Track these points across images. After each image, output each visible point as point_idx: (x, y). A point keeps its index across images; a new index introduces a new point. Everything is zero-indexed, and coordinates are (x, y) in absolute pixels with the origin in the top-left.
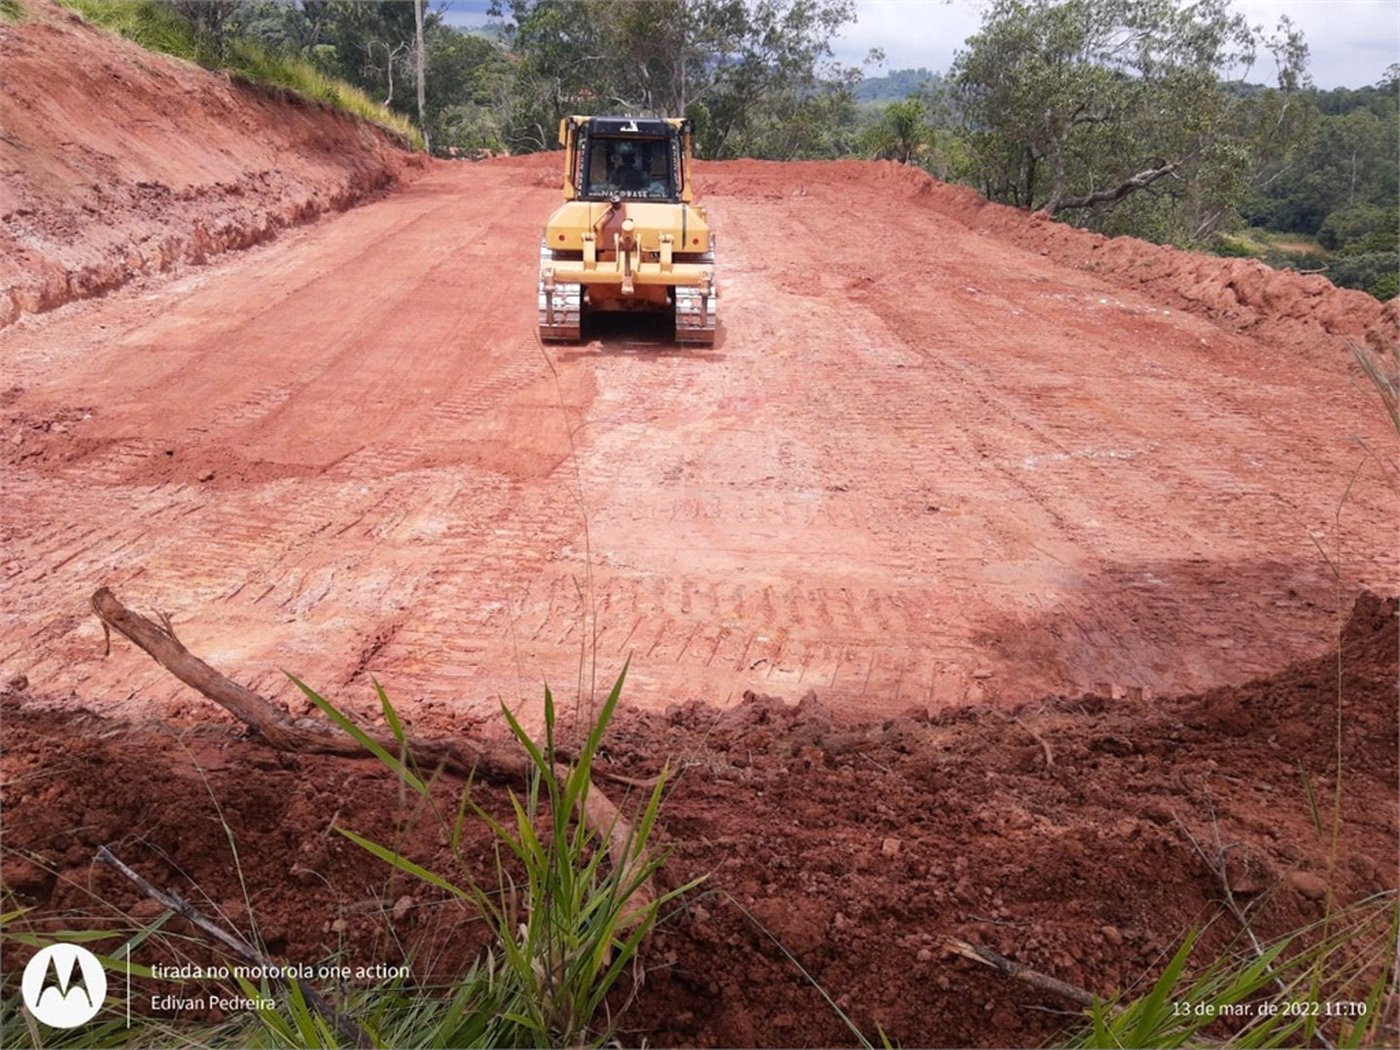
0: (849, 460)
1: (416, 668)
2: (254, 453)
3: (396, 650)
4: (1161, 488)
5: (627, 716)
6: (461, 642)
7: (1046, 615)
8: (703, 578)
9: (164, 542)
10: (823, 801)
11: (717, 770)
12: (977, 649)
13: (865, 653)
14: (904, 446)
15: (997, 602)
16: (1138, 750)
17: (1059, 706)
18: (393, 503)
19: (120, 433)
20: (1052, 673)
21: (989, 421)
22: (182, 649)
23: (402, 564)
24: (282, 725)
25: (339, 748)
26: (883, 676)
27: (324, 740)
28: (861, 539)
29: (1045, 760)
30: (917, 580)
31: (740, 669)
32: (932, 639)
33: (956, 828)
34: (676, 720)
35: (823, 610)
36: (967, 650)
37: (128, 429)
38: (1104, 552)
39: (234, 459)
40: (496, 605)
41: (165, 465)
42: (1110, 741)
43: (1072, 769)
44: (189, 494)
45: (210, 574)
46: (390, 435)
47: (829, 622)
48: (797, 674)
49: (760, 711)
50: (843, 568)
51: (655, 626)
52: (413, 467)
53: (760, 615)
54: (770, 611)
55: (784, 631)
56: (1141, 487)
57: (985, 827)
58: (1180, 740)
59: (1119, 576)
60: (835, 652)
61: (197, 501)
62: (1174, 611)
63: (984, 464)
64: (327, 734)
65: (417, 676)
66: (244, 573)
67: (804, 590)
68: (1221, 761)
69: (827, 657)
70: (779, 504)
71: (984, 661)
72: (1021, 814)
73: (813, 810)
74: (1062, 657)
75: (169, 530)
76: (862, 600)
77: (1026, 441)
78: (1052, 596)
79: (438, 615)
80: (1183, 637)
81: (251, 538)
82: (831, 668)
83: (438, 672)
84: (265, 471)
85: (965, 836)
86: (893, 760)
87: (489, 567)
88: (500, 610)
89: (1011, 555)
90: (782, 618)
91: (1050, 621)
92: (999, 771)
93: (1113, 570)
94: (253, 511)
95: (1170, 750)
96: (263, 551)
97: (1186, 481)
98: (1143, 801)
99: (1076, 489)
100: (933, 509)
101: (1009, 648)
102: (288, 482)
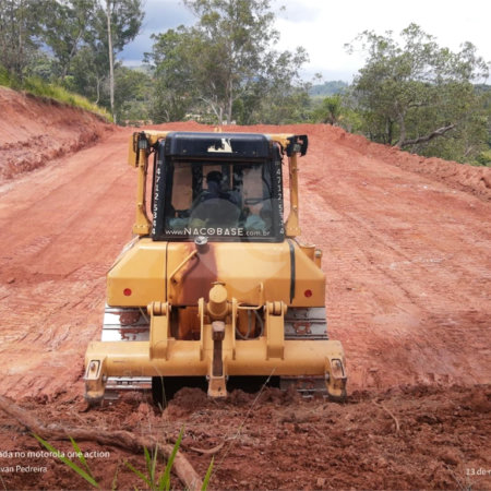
2: (33, 269)
4: (454, 277)
5: (206, 399)
7: (402, 340)
10: (291, 455)
11: (243, 441)
12: (371, 357)
14: (334, 259)
15: (380, 334)
16: (439, 421)
17: (407, 392)
20: (406, 369)
21: (373, 246)
24: (41, 427)
27: (61, 434)
29: (396, 427)
30: (342, 324)
33: (352, 468)
34: (229, 401)
36: (365, 358)
38: (428, 308)
39: (24, 272)
42: (426, 417)
43: (409, 431)
44: (3, 290)
45: (12, 329)
46: (97, 259)
49: (268, 395)
56: (446, 276)
57: (366, 468)
58: (458, 416)
59: (436, 320)
61: (8, 293)
62: (462, 336)
63: (372, 267)
64: (62, 431)
66: (28, 327)
68: (477, 427)
71: (374, 363)
72: (383, 461)
73: (287, 461)
74: (410, 360)
77: (391, 256)
78: (405, 330)
80: (467, 349)
81: (32, 310)
84: (38, 278)
85: (356, 473)
86: (327, 428)
89: (386, 311)
91: (404, 342)
92: (376, 434)
93: (433, 317)
94: (32, 297)
95: (454, 421)
96: (37, 317)
97: (466, 273)
98: (441, 450)
99: (415, 278)
100: (349, 289)
101: (386, 357)
102: (49, 283)
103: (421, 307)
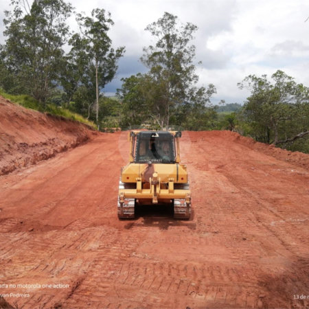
0: (219, 223)
2: (45, 222)
3: (83, 287)
6: (102, 284)
7: (281, 275)
8: (174, 263)
9: (18, 251)
12: (260, 287)
13: (225, 288)
14: (235, 219)
15: (265, 271)
18: (83, 238)
19: (8, 216)
20: (284, 296)
21: (260, 210)
23: (86, 258)
26: (231, 297)
28: (223, 250)
30: (240, 263)
31: (186, 295)
32: (245, 284)
35: (212, 274)
36: (256, 288)
37: (11, 215)
38: (298, 253)
39: (40, 224)
40: (112, 272)
41: (20, 227)
44: (26, 235)
45: (30, 262)
46: (84, 216)
47: (214, 278)
48: (204, 296)
50: (217, 259)
51: (160, 280)
52: (90, 226)
53: (192, 276)
54: (195, 274)
55: (200, 281)
59: (303, 262)
60: (215, 288)
61: (28, 237)
63: (259, 224)
65: (88, 296)
66: (39, 261)
67: (206, 267)
69: (213, 290)
70: (198, 238)
71: (262, 291)
74: (287, 290)
75: (19, 247)
76: (224, 270)
77: (271, 217)
78: (282, 269)
79: (95, 275)
81: (43, 249)
82: (214, 294)
83: (95, 294)
84: (48, 228)
87: (111, 259)
88: (114, 274)
89: (269, 254)
90: (199, 277)
91: (283, 277)
93: (301, 260)
94: (43, 241)
96: (46, 254)
99: (288, 232)
100: (245, 239)
101: (270, 287)
102: (54, 231)
103: (293, 252)
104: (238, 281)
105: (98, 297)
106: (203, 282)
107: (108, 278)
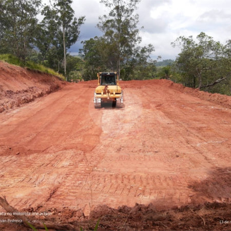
0: (158, 145)
1: (62, 197)
2: (28, 148)
3: (58, 193)
4: (229, 150)
5: (109, 210)
6: (72, 191)
7: (204, 181)
8: (126, 174)
9: (8, 169)
12: (189, 189)
13: (164, 191)
14: (170, 142)
15: (193, 178)
17: (208, 206)
18: (57, 158)
20: (207, 195)
21: (189, 135)
22: (8, 204)
23: (60, 173)
24: (29, 222)
25: (42, 227)
26: (168, 197)
27: (38, 225)
28: (162, 164)
29: (203, 223)
30: (175, 173)
31: (135, 196)
32: (179, 187)
34: (120, 210)
35: (154, 181)
36: (186, 190)
37: (2, 143)
38: (217, 165)
39: (24, 149)
40: (80, 182)
41: (9, 151)
42: (218, 218)
43: (210, 226)
44: (14, 158)
45: (17, 176)
46: (58, 143)
47: (155, 184)
48: (148, 197)
49: (139, 208)
50: (158, 171)
51: (116, 186)
52: (63, 150)
53: (139, 183)
54: (142, 182)
55: (145, 186)
63: (188, 145)
65: (62, 199)
66: (25, 175)
67: (149, 176)
69: (155, 192)
70: (143, 156)
71: (191, 192)
74: (209, 191)
75: (9, 166)
76: (163, 178)
77: (198, 140)
78: (205, 176)
79: (67, 185)
81: (27, 167)
82: (156, 195)
83: (67, 198)
84: (30, 152)
86: (168, 223)
87: (78, 173)
88: (81, 183)
89: (196, 166)
90: (145, 183)
91: (205, 182)
92: (193, 226)
93: (220, 170)
94: (27, 161)
96: (29, 170)
99: (209, 151)
100: (177, 156)
101: (197, 189)
102: (35, 154)
103: (213, 164)
104: (174, 185)
105: (69, 200)
106: (148, 187)
107: (77, 186)
